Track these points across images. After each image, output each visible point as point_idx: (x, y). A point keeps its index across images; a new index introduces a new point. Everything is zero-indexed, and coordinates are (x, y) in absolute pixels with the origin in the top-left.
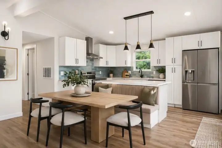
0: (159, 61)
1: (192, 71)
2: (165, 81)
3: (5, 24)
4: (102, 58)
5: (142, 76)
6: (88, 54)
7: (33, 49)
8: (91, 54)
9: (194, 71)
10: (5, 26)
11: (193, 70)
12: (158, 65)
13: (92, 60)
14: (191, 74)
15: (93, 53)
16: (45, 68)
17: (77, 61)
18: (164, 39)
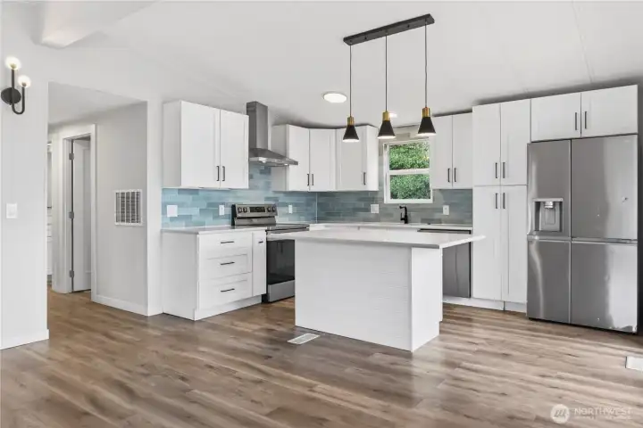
0: (452, 174)
1: (554, 203)
2: (470, 232)
3: (13, 67)
4: (296, 163)
5: (406, 220)
6: (254, 151)
7: (88, 138)
8: (264, 152)
9: (561, 203)
10: (13, 71)
11: (559, 200)
12: (449, 186)
13: (266, 170)
14: (552, 212)
15: (270, 148)
16: (123, 194)
17: (221, 172)
18: (470, 111)
